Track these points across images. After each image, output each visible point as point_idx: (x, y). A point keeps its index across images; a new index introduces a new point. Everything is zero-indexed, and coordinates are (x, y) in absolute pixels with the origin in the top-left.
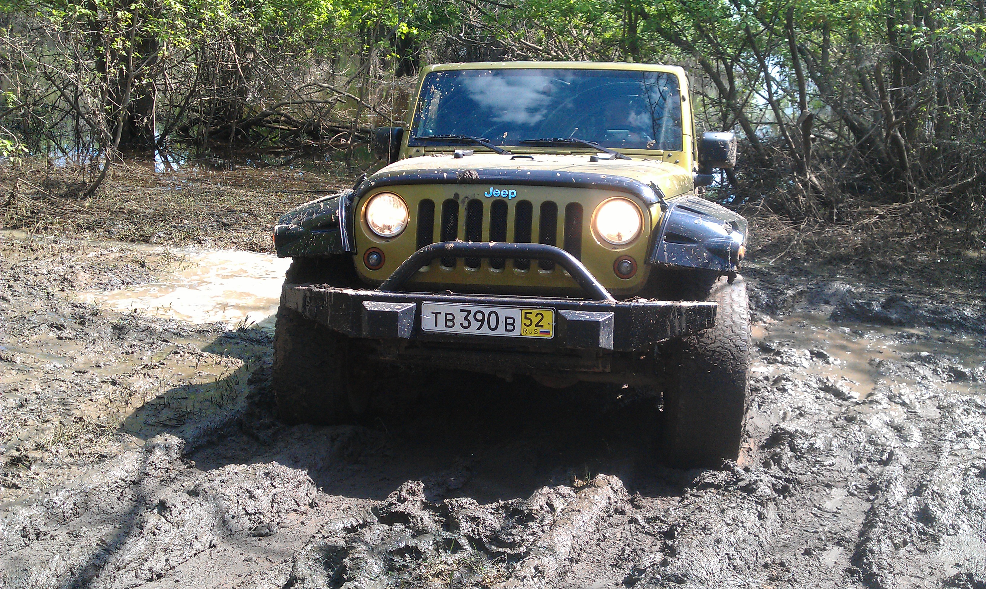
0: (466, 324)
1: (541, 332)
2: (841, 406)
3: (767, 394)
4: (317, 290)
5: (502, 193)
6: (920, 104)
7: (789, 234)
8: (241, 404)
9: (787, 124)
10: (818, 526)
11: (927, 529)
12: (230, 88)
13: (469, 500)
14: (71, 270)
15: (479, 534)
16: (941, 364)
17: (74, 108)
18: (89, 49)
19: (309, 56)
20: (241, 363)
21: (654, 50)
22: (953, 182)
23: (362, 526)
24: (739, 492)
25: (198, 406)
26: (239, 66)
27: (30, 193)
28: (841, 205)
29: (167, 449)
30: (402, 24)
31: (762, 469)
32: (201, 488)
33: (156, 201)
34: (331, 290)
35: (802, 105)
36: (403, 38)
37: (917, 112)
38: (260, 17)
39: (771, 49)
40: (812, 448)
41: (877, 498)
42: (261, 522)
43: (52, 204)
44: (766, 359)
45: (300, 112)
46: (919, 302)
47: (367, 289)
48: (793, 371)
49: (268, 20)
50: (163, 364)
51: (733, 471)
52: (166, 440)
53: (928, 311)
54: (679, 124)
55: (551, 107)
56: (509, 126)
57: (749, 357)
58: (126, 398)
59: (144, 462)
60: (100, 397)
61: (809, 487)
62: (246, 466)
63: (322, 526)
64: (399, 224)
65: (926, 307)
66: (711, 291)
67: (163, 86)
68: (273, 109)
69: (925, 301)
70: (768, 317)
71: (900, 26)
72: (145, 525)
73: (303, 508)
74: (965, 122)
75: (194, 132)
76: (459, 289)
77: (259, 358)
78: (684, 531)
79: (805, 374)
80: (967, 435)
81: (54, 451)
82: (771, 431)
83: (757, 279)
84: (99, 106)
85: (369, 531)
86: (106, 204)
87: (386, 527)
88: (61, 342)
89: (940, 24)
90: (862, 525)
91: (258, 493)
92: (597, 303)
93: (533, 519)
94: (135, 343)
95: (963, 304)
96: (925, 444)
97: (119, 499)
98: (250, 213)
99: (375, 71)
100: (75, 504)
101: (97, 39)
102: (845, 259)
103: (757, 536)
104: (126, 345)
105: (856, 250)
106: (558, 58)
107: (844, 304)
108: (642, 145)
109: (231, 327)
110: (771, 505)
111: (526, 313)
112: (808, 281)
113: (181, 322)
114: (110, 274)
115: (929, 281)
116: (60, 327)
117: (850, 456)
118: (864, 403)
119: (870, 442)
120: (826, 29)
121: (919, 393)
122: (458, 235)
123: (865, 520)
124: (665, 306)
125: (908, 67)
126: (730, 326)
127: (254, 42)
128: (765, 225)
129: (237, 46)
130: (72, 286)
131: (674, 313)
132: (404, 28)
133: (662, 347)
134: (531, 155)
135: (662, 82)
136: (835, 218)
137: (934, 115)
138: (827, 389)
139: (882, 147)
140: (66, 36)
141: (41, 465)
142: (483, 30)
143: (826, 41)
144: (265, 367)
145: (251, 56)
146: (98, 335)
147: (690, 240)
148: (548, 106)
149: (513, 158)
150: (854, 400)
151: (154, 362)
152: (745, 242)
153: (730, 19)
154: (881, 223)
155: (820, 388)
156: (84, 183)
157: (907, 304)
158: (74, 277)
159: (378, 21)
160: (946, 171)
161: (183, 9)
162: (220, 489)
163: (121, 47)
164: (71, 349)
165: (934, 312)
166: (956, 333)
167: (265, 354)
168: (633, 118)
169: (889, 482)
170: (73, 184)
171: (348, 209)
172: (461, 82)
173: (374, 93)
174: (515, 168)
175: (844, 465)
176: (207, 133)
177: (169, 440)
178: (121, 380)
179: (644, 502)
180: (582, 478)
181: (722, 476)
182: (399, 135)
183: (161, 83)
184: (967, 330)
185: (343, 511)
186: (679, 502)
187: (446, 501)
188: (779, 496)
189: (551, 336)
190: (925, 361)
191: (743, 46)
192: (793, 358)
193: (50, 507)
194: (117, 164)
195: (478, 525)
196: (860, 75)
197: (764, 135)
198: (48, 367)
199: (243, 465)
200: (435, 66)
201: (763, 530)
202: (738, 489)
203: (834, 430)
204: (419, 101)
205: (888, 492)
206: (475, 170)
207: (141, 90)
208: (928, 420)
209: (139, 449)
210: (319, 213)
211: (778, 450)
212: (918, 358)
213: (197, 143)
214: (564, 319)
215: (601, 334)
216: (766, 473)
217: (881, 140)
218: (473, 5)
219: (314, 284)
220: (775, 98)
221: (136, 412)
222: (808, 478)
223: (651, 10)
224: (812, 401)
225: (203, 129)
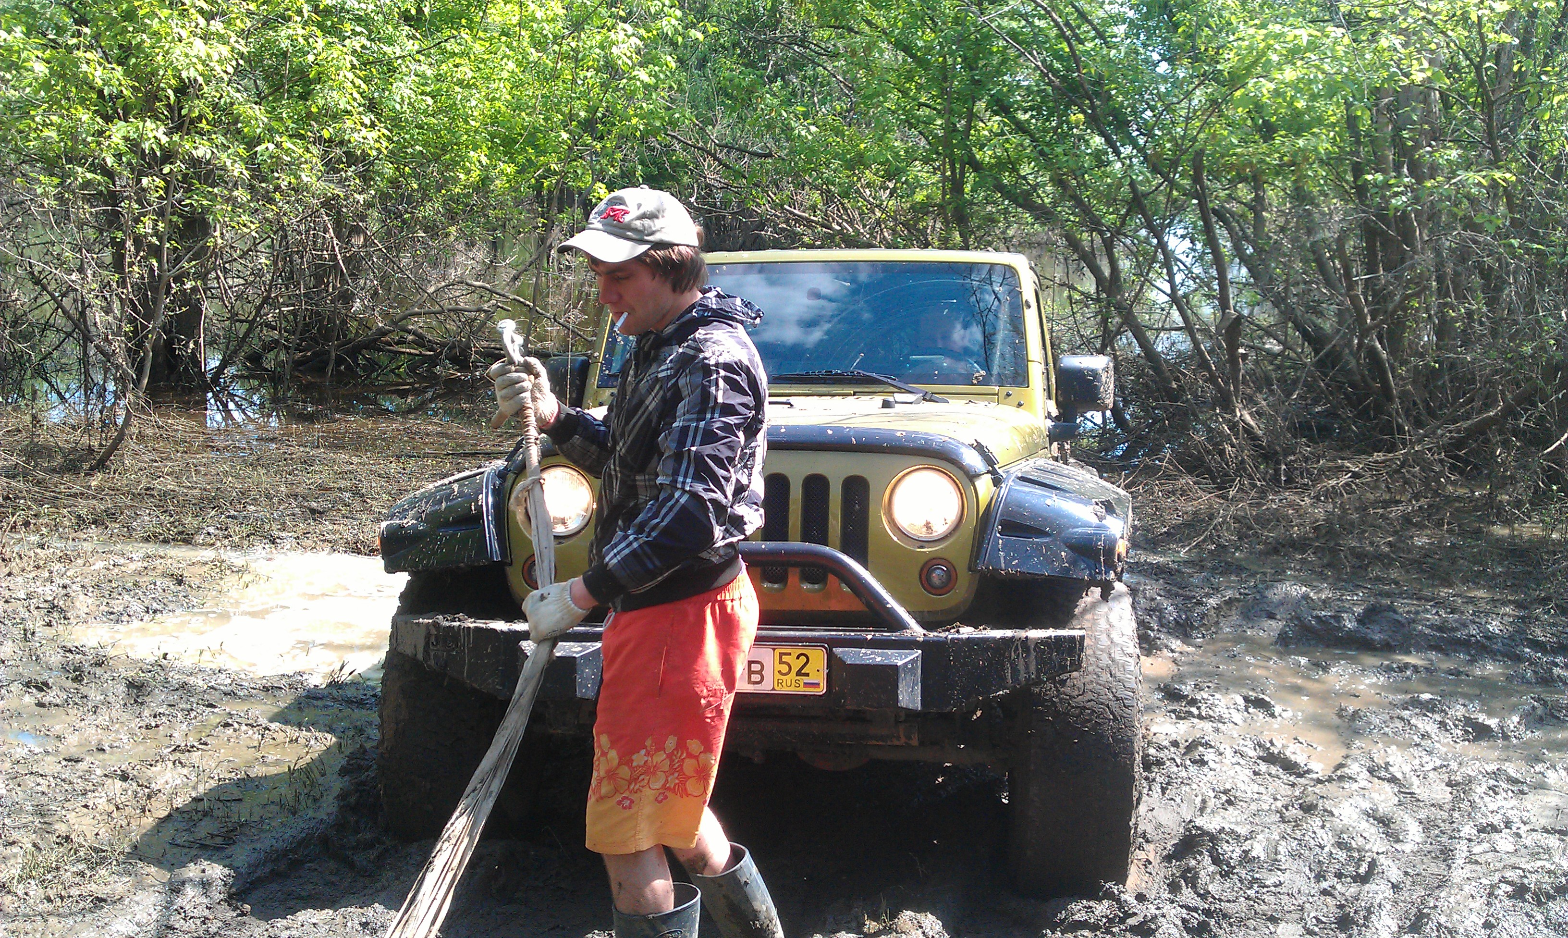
1: (806, 685)
2: (1293, 785)
3: (1175, 769)
4: (447, 624)
6: (1408, 297)
7: (1211, 506)
8: (328, 807)
9: (1202, 333)
12: (327, 291)
14: (64, 592)
17: (77, 326)
18: (100, 234)
19: (452, 238)
20: (331, 739)
22: (1467, 416)
24: (1128, 935)
25: (258, 812)
26: (339, 257)
28: (1293, 458)
29: (205, 885)
30: (599, 184)
31: (1166, 895)
33: (205, 475)
34: (470, 623)
35: (1224, 303)
37: (1405, 309)
38: (372, 179)
39: (1173, 216)
40: (1246, 858)
43: (38, 484)
44: (1174, 711)
45: (437, 326)
46: (1417, 613)
48: (1217, 730)
49: (386, 183)
50: (206, 744)
51: (1118, 901)
52: (203, 871)
53: (1431, 627)
57: (1140, 714)
59: (167, 908)
60: (100, 801)
61: (1241, 922)
62: (331, 912)
64: (579, 514)
65: (1428, 620)
66: (1077, 611)
67: (219, 291)
68: (395, 323)
69: (1426, 611)
70: (1179, 642)
71: (1370, 177)
74: (1481, 323)
75: (270, 361)
79: (1236, 735)
80: (1495, 829)
81: (20, 893)
82: (1182, 830)
83: (1161, 581)
84: (115, 327)
86: (125, 482)
89: (1433, 171)
92: (894, 635)
94: (162, 711)
95: (1487, 614)
96: (1428, 845)
98: (356, 492)
101: (113, 219)
102: (1301, 545)
104: (146, 713)
105: (1316, 529)
106: (842, 235)
107: (1299, 618)
108: (968, 380)
109: (318, 680)
111: (781, 654)
112: (1241, 582)
113: (237, 673)
114: (126, 597)
115: (1432, 577)
116: (42, 687)
117: (1307, 870)
118: (1330, 780)
119: (1340, 845)
120: (1257, 181)
121: (1417, 762)
124: (1003, 639)
125: (1387, 241)
126: (1108, 666)
127: (363, 217)
128: (1173, 493)
129: (337, 225)
130: (65, 618)
131: (1017, 649)
133: (999, 704)
134: (792, 400)
135: (997, 278)
136: (1283, 478)
137: (1432, 313)
138: (1271, 758)
139: (1353, 363)
142: (726, 192)
143: (1259, 199)
144: (368, 745)
145: (358, 241)
146: (102, 697)
147: (1041, 533)
150: (1315, 776)
151: (192, 740)
152: (1128, 532)
153: (1108, 168)
154: (1356, 484)
155: (1259, 758)
156: (90, 449)
157: (1397, 617)
158: (69, 603)
159: (559, 180)
160: (1456, 398)
161: (246, 172)
163: (150, 231)
165: (1440, 629)
166: (1476, 661)
169: (1369, 911)
170: (74, 450)
171: (497, 492)
173: (556, 293)
175: (1298, 884)
176: (290, 363)
177: (209, 872)
178: (135, 773)
180: (875, 918)
181: (1102, 908)
182: (583, 371)
183: (214, 286)
184: (1493, 655)
189: (822, 689)
190: (1428, 708)
191: (1128, 210)
192: (1217, 710)
194: (145, 417)
196: (1314, 252)
197: (1170, 348)
198: (20, 753)
199: (327, 911)
202: (1126, 930)
203: (1282, 826)
205: (1366, 927)
207: (185, 298)
208: (1433, 805)
209: (160, 887)
210: (451, 501)
211: (1193, 863)
212: (1416, 703)
213: (275, 379)
214: (842, 662)
215: (900, 685)
216: (1172, 902)
217: (1351, 352)
218: (709, 153)
219: (442, 614)
220: (1180, 293)
221: (158, 825)
222: (1240, 907)
223: (985, 156)
224: (1247, 780)
225: (283, 357)
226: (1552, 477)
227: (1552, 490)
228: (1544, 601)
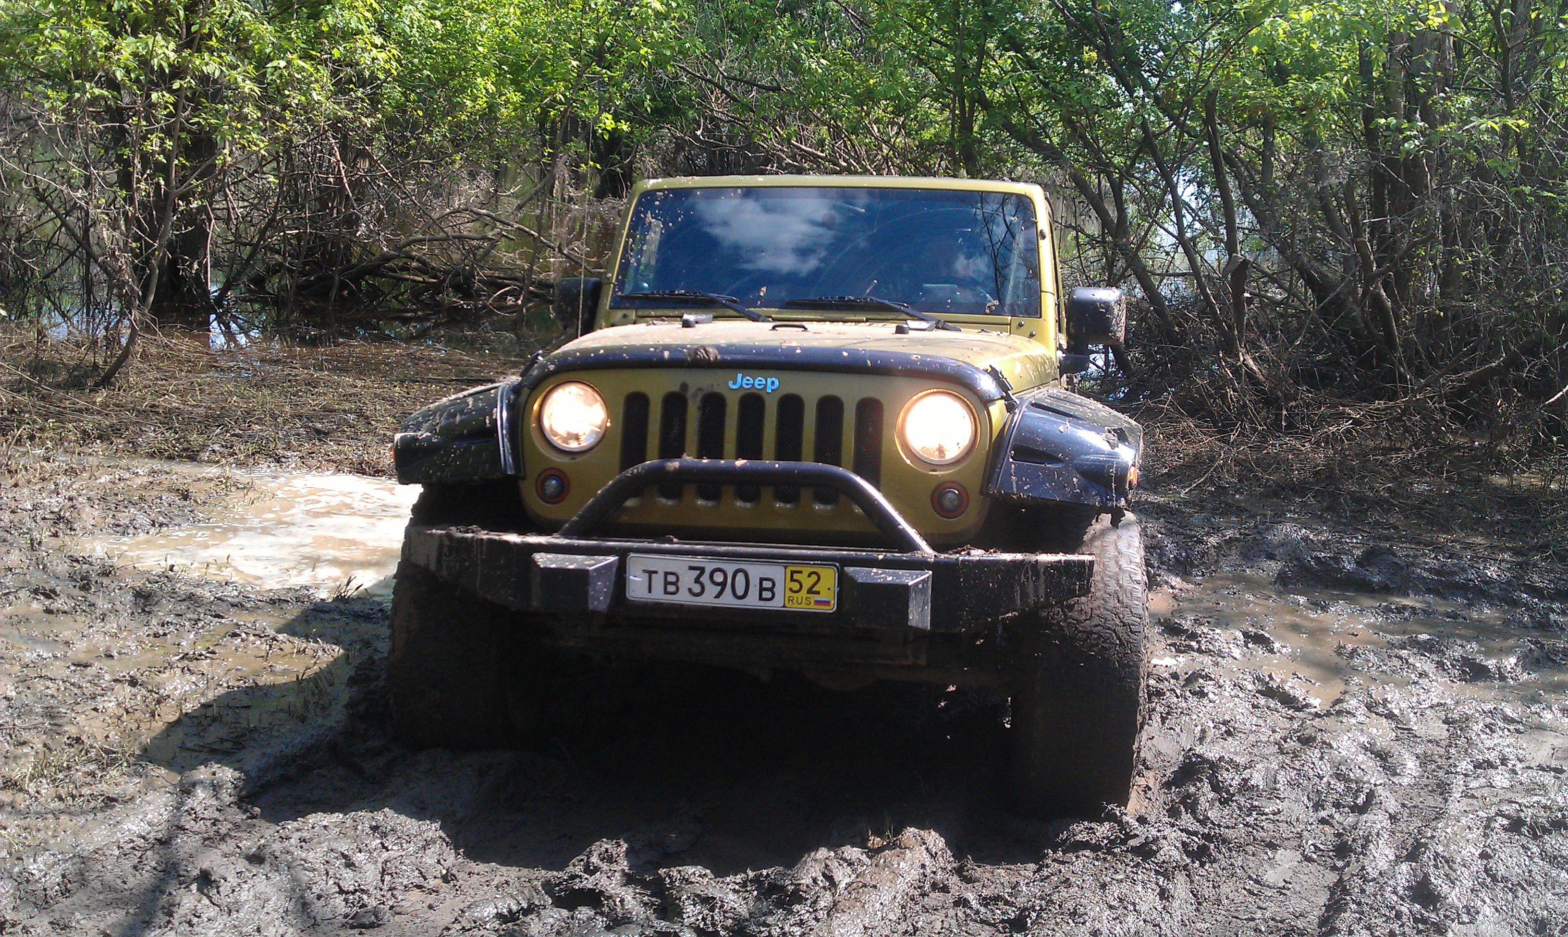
0: (697, 589)
1: (817, 602)
2: (1292, 718)
3: (1175, 700)
4: (460, 535)
5: (757, 382)
6: (1415, 245)
7: (1212, 449)
8: (337, 716)
9: (1208, 277)
10: (1254, 909)
11: (1426, 914)
12: (331, 215)
13: (699, 870)
14: (70, 503)
15: (713, 925)
16: (1449, 653)
17: (80, 245)
18: (106, 152)
19: (457, 166)
20: (338, 651)
21: (999, 159)
22: (1469, 366)
23: (527, 912)
24: (1130, 855)
26: (345, 181)
27: (8, 382)
28: (1294, 404)
29: (216, 788)
30: (605, 115)
31: (1166, 819)
32: (268, 850)
33: (209, 394)
34: (484, 535)
35: (1231, 247)
36: (606, 137)
37: (1411, 258)
38: (380, 102)
39: (1182, 159)
40: (1245, 786)
41: (1348, 864)
42: (364, 906)
43: (43, 398)
44: (1174, 645)
45: (442, 253)
46: (1415, 557)
47: (540, 533)
48: (1217, 664)
49: (393, 107)
50: (213, 653)
51: (1120, 822)
52: (214, 774)
53: (1430, 570)
54: (1035, 273)
55: (835, 247)
56: (768, 278)
57: (1145, 641)
58: (152, 706)
59: (178, 809)
60: (110, 705)
61: (1240, 848)
62: (341, 816)
63: (463, 911)
64: (593, 432)
65: (1427, 563)
66: (1085, 538)
67: (225, 212)
68: (400, 249)
69: (1425, 555)
70: (1178, 579)
71: (1382, 121)
72: (175, 909)
73: (432, 883)
74: (1487, 273)
75: (273, 284)
76: (686, 534)
77: (367, 644)
78: (1041, 917)
80: (1490, 765)
81: (32, 791)
82: (1181, 758)
83: (1162, 520)
84: (121, 244)
85: (537, 920)
86: (129, 399)
87: (565, 913)
88: (51, 617)
89: (1446, 117)
90: (1324, 908)
91: (359, 858)
92: (905, 556)
93: (800, 900)
95: (1485, 560)
96: (1425, 779)
97: (135, 867)
98: (360, 414)
99: (563, 189)
100: (64, 876)
101: (119, 136)
102: (1300, 489)
103: (1158, 925)
104: (154, 622)
105: (1317, 473)
106: (849, 171)
107: (1298, 559)
108: (978, 308)
109: (323, 595)
110: (1181, 877)
111: (792, 573)
112: (1240, 522)
113: (244, 586)
114: (132, 510)
115: (1431, 523)
116: (50, 594)
117: (1306, 801)
118: (1328, 714)
119: (1339, 776)
120: (1268, 126)
121: (1414, 699)
122: (686, 449)
123: (1329, 900)
124: (1013, 562)
125: (1396, 189)
126: (1116, 592)
127: (369, 142)
128: (1175, 435)
129: (343, 148)
130: (71, 529)
131: (1027, 572)
132: (608, 122)
133: (1010, 627)
134: (804, 323)
135: (1009, 208)
136: (1284, 424)
137: (1438, 262)
138: (1269, 692)
139: (1357, 312)
140: (71, 131)
141: (10, 813)
142: (733, 126)
143: (1269, 145)
144: (376, 657)
145: (364, 165)
147: (1052, 458)
148: (831, 245)
149: (774, 328)
150: (1313, 710)
152: (1138, 461)
153: (1119, 110)
154: (1357, 432)
155: (1258, 692)
156: (95, 366)
157: (1396, 560)
158: (75, 515)
159: (566, 110)
160: (1458, 349)
161: (256, 89)
162: (297, 853)
163: (157, 149)
164: (66, 629)
165: (1438, 572)
166: (1473, 605)
167: (377, 637)
168: (961, 265)
169: (1367, 840)
170: (77, 367)
171: (512, 407)
172: (692, 207)
173: (560, 224)
174: (777, 344)
175: (1296, 812)
176: (294, 287)
177: (219, 774)
178: (144, 678)
179: (978, 872)
180: (879, 833)
181: (1103, 830)
182: (595, 292)
183: (222, 206)
184: (1491, 600)
185: (497, 887)
186: (1035, 873)
187: (662, 871)
188: (1194, 862)
189: (832, 608)
190: (1425, 648)
191: (1138, 152)
193: (23, 880)
194: (149, 336)
195: (712, 910)
196: (1321, 199)
197: (1173, 294)
198: (29, 656)
199: (337, 814)
200: (652, 181)
201: (1167, 917)
202: (1127, 851)
203: (1281, 757)
204: (628, 237)
205: (1365, 855)
206: (712, 346)
207: (190, 217)
208: (1430, 741)
209: (170, 788)
210: (465, 414)
211: (1192, 789)
213: (278, 302)
214: (852, 580)
215: (911, 605)
216: (1173, 826)
217: (1355, 300)
218: (716, 85)
219: (455, 525)
220: (1189, 235)
221: (167, 728)
222: (1238, 833)
223: (995, 95)
224: (1246, 712)
225: (287, 281)
226: (1553, 428)
227: (1552, 441)
228: (1543, 548)
